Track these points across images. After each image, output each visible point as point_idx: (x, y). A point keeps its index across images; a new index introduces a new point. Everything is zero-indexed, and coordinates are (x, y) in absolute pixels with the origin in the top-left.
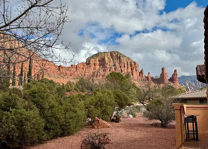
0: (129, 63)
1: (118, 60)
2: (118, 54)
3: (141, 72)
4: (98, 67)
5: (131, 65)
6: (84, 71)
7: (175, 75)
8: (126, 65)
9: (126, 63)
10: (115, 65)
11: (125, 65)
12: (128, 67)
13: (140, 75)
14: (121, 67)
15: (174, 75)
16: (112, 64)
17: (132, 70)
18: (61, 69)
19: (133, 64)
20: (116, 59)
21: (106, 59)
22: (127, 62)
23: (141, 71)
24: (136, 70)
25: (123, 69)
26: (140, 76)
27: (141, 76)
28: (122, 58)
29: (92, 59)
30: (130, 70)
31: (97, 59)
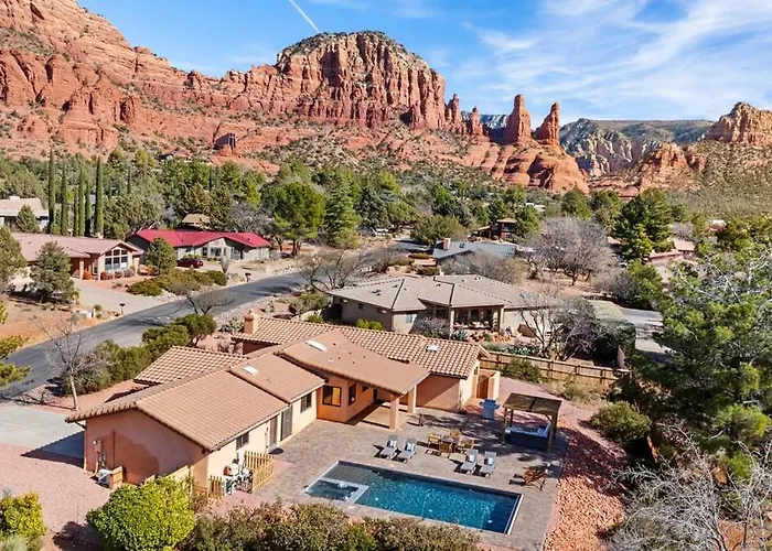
0: (415, 76)
1: (382, 61)
2: (380, 44)
3: (452, 105)
4: (314, 83)
5: (421, 82)
6: (270, 94)
7: (551, 120)
8: (405, 82)
9: (405, 73)
10: (369, 79)
11: (403, 81)
12: (410, 88)
13: (447, 114)
14: (387, 86)
15: (549, 119)
16: (360, 74)
17: (422, 97)
18: (196, 83)
19: (428, 77)
20: (373, 59)
21: (343, 57)
22: (410, 72)
23: (452, 102)
24: (436, 99)
25: (394, 92)
26: (447, 119)
27: (450, 117)
28: (392, 55)
29: (296, 56)
30: (416, 96)
31: (315, 56)
